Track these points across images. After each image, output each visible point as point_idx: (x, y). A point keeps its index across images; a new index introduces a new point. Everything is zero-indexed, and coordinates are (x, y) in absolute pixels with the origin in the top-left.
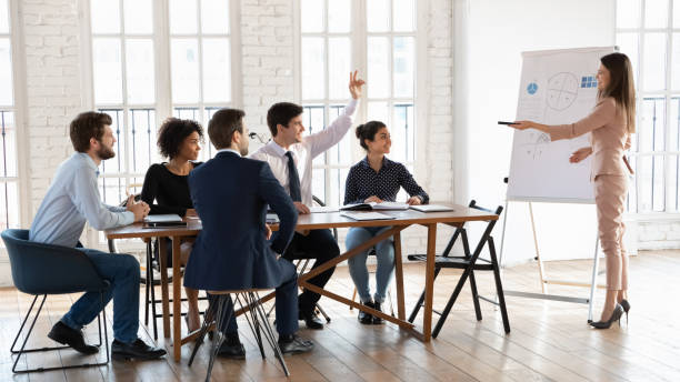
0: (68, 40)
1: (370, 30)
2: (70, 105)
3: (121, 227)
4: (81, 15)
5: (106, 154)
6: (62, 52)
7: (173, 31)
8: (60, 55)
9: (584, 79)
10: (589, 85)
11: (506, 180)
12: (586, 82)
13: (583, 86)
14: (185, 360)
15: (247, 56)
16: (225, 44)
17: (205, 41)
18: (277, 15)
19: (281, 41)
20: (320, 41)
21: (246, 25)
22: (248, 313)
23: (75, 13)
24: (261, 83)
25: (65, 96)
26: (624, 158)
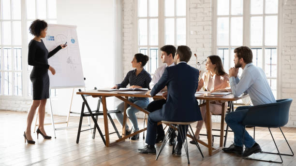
11: (85, 79)
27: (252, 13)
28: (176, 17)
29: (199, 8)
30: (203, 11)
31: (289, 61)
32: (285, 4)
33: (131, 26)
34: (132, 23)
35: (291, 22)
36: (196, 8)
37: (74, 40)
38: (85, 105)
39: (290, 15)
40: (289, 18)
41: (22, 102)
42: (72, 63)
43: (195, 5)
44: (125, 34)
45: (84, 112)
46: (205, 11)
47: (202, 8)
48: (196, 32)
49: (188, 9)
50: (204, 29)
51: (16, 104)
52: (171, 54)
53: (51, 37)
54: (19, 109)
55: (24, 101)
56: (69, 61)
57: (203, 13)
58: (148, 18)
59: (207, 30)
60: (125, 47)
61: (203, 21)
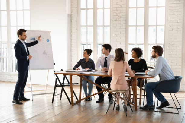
11: (54, 64)
27: (150, 24)
28: (104, 26)
29: (118, 21)
30: (120, 23)
31: (171, 52)
32: (169, 19)
33: (76, 31)
34: (77, 29)
35: (173, 30)
36: (116, 21)
37: (48, 40)
38: (58, 80)
39: (172, 26)
40: (171, 27)
41: (8, 76)
42: (46, 54)
43: (116, 19)
44: (73, 36)
45: (57, 84)
46: (122, 23)
47: (120, 21)
48: (116, 35)
49: (111, 21)
50: (121, 33)
51: (4, 77)
52: (108, 50)
53: (33, 38)
54: (6, 80)
55: (9, 75)
56: (44, 53)
57: (120, 24)
58: (87, 26)
59: (123, 34)
60: (72, 43)
61: (120, 28)
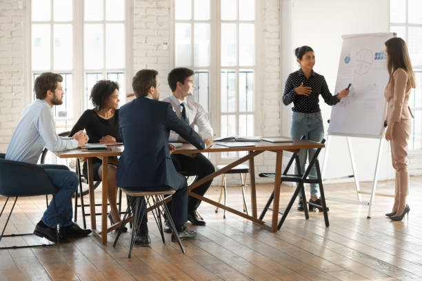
0: (16, 25)
1: (223, 19)
2: (16, 70)
3: (68, 150)
4: (25, 8)
5: (56, 102)
6: (11, 34)
7: (86, 19)
8: (10, 36)
9: (376, 54)
10: (379, 58)
12: (378, 57)
13: (376, 58)
14: (110, 243)
15: (137, 36)
16: (121, 28)
17: (107, 25)
18: (159, 8)
19: (161, 26)
20: (189, 25)
21: (137, 15)
22: (154, 210)
23: (21, 7)
24: (146, 54)
25: (12, 64)
26: (409, 108)
